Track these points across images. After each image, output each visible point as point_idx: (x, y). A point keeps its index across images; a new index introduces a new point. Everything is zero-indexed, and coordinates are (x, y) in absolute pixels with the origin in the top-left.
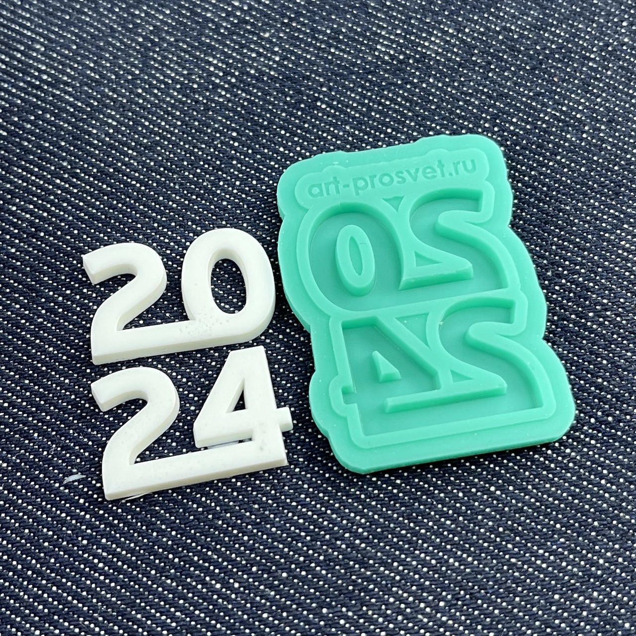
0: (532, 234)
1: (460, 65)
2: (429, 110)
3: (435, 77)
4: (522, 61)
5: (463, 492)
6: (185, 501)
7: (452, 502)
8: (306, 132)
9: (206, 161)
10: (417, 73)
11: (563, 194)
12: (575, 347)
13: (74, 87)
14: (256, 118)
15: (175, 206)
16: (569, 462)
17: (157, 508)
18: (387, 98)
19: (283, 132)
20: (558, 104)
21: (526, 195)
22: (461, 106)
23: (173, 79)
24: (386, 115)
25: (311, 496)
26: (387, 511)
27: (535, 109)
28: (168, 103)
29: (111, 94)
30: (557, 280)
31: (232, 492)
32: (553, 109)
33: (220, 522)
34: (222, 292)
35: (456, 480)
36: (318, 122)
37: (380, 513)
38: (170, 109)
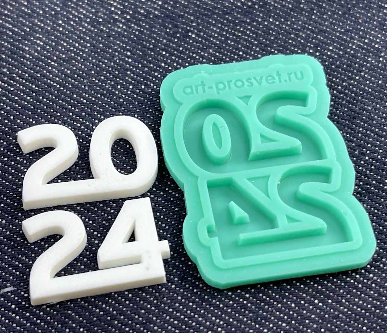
0: (344, 125)
1: (291, 10)
2: (270, 40)
3: (274, 18)
4: (336, 8)
5: (295, 304)
6: (90, 307)
7: (287, 310)
8: (181, 53)
9: (108, 71)
10: (261, 15)
11: (366, 99)
12: (376, 204)
13: (12, 18)
14: (144, 43)
15: (85, 101)
16: (372, 283)
17: (69, 312)
18: (239, 31)
19: (164, 53)
20: (362, 38)
21: (339, 99)
22: (292, 38)
23: (84, 15)
24: (239, 43)
25: (184, 305)
26: (239, 316)
27: (345, 41)
28: (81, 31)
29: (39, 23)
30: (362, 157)
31: (125, 301)
32: (358, 41)
33: (116, 322)
34: (119, 162)
35: (289, 295)
36: (189, 47)
37: (233, 317)
38: (82, 35)
